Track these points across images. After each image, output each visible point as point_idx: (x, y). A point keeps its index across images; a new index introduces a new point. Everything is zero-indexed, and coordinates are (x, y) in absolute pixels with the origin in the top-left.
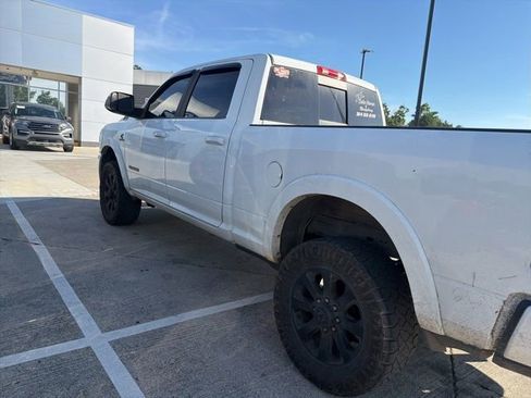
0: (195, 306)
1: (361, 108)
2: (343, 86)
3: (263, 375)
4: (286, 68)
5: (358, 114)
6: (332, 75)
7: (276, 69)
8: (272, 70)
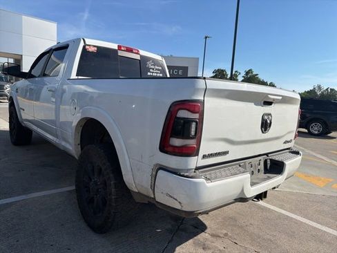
0: (37, 190)
1: (151, 70)
2: (138, 57)
3: (63, 225)
4: (95, 46)
5: (149, 74)
6: (130, 50)
7: (87, 47)
8: (84, 47)
